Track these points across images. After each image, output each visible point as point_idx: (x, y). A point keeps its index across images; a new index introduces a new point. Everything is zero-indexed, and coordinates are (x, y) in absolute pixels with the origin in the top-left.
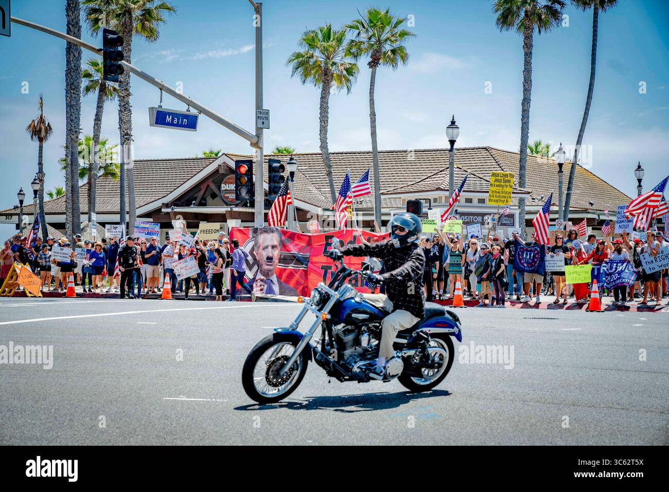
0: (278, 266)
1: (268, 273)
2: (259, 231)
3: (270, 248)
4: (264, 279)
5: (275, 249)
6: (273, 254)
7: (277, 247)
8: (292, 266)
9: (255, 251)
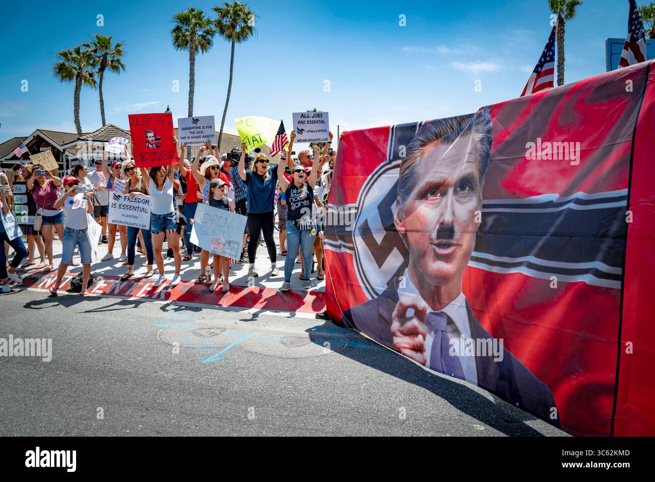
0: (472, 264)
1: (438, 288)
2: (418, 136)
3: (451, 191)
4: (426, 312)
5: (462, 194)
6: (453, 214)
7: (472, 186)
8: (530, 265)
9: (395, 203)
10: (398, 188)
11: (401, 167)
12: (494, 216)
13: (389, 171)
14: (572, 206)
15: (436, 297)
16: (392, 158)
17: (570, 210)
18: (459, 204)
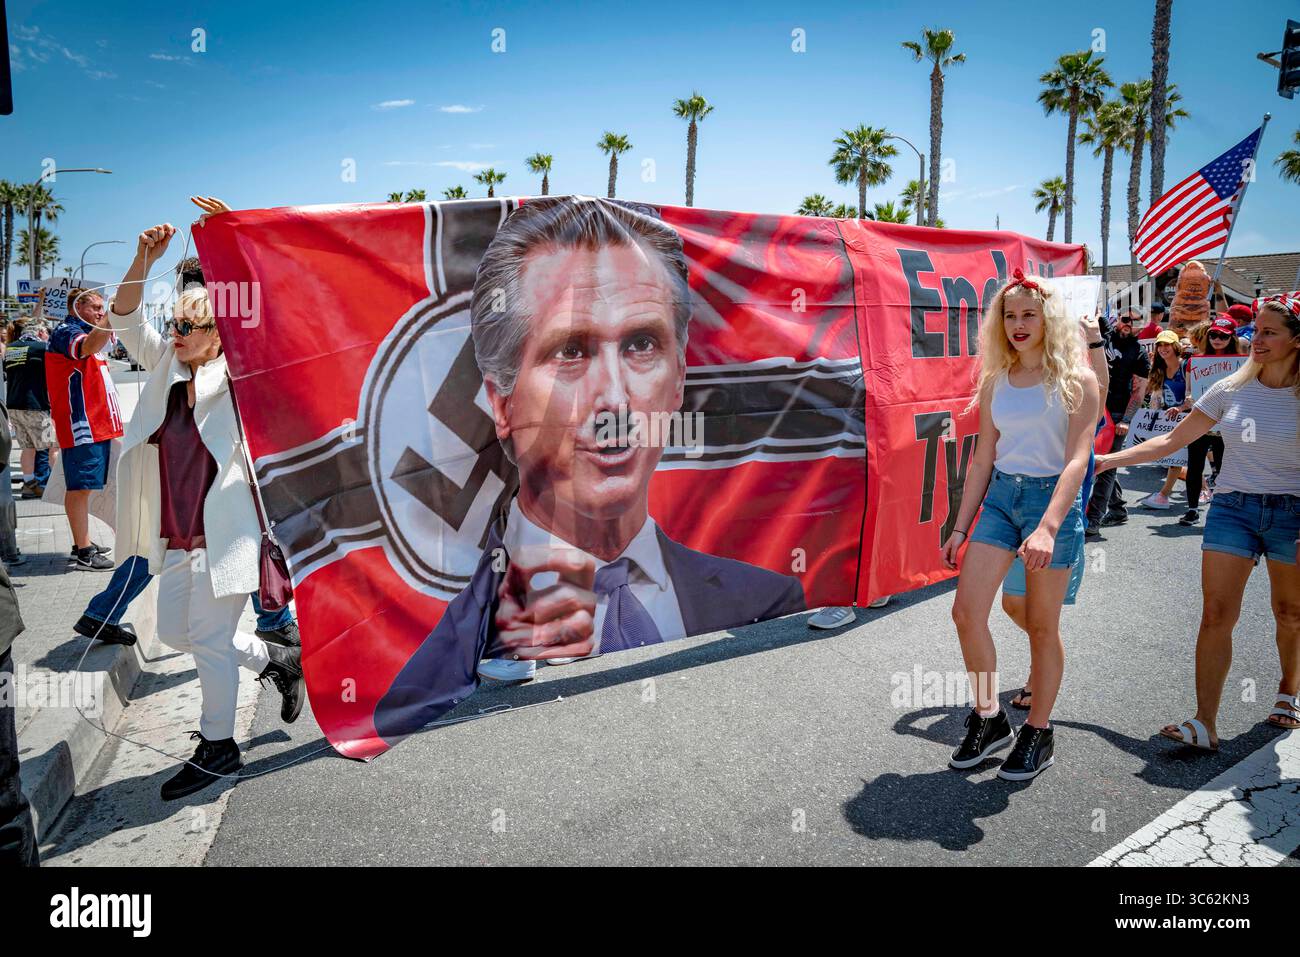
3: (611, 350)
4: (594, 570)
5: (641, 356)
6: (627, 390)
7: (659, 342)
8: (767, 449)
9: (483, 389)
10: (476, 355)
11: (474, 306)
12: (709, 391)
13: (442, 321)
14: (813, 373)
15: (610, 539)
16: (444, 289)
17: (812, 379)
18: (636, 373)
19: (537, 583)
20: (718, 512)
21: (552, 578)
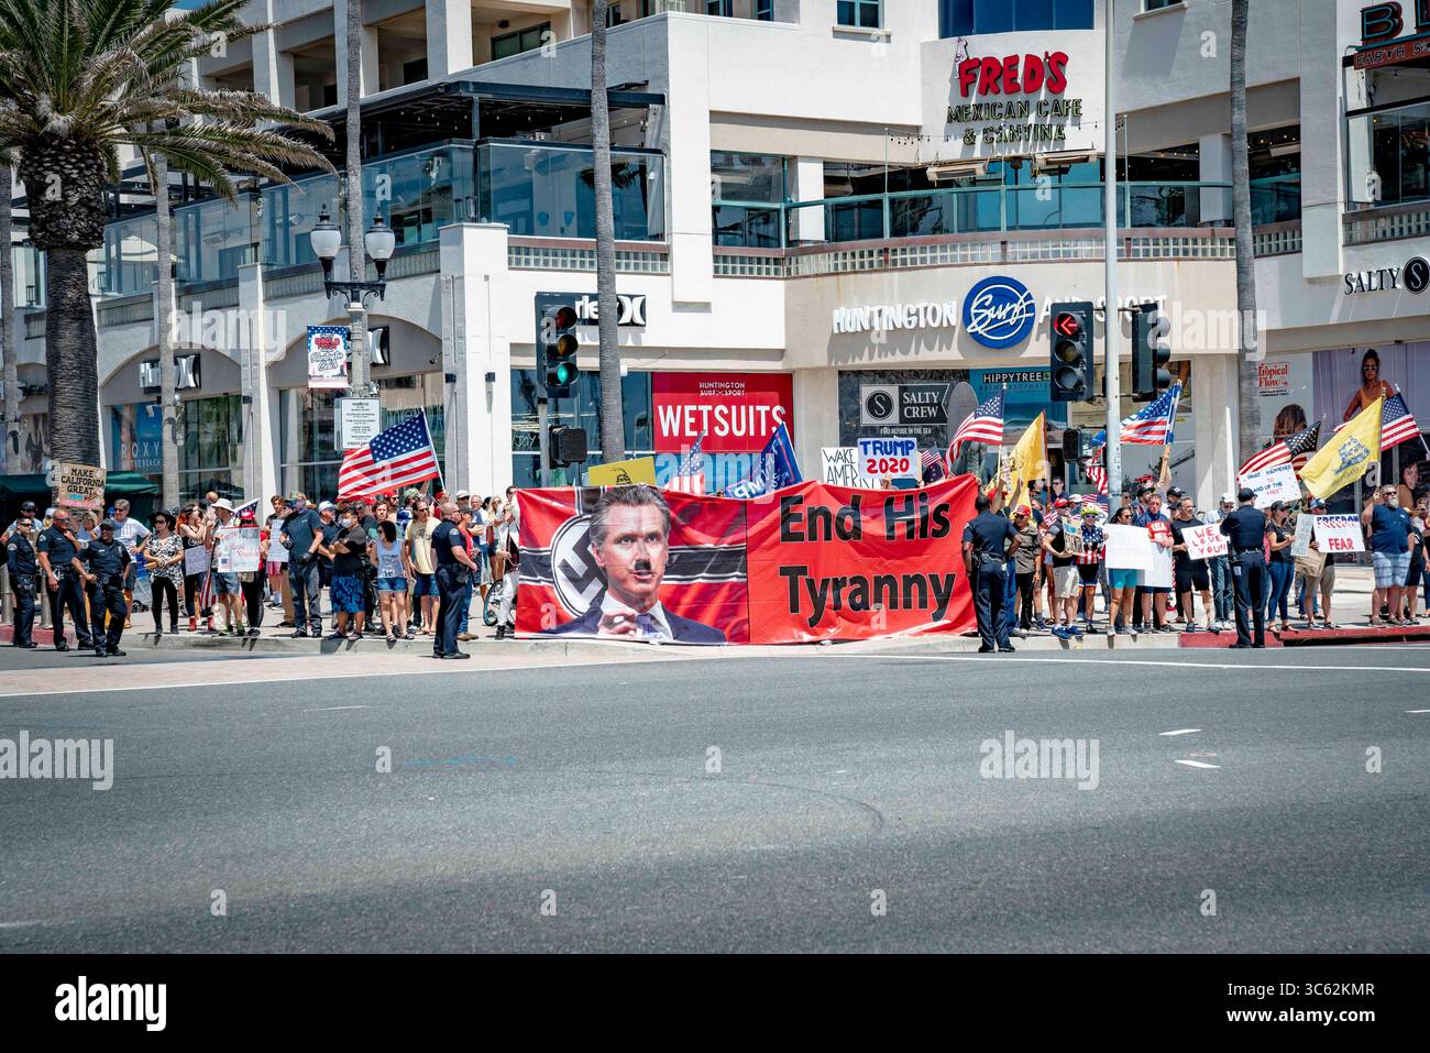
0: (664, 582)
1: (642, 600)
2: (604, 498)
3: (642, 540)
4: (637, 616)
5: (652, 543)
6: (646, 553)
7: (658, 538)
8: (704, 578)
9: (590, 546)
10: (590, 535)
11: (591, 520)
12: (678, 555)
13: (580, 523)
14: (722, 549)
16: (582, 513)
18: (649, 548)
19: (617, 620)
20: (687, 600)
21: (622, 618)
